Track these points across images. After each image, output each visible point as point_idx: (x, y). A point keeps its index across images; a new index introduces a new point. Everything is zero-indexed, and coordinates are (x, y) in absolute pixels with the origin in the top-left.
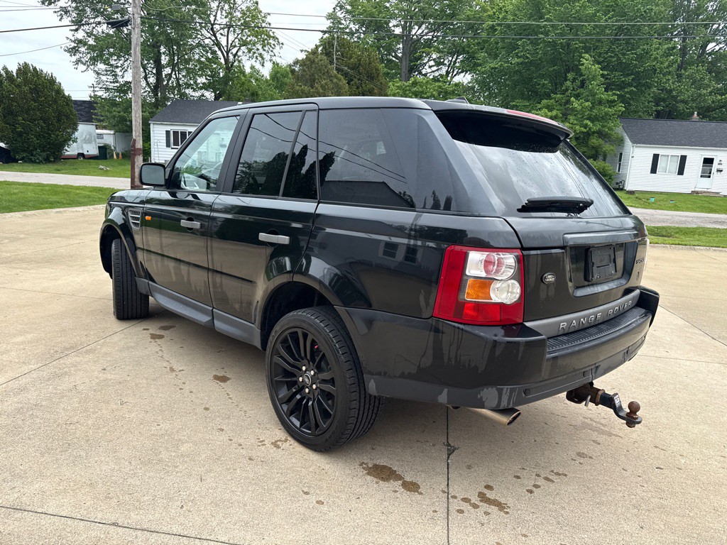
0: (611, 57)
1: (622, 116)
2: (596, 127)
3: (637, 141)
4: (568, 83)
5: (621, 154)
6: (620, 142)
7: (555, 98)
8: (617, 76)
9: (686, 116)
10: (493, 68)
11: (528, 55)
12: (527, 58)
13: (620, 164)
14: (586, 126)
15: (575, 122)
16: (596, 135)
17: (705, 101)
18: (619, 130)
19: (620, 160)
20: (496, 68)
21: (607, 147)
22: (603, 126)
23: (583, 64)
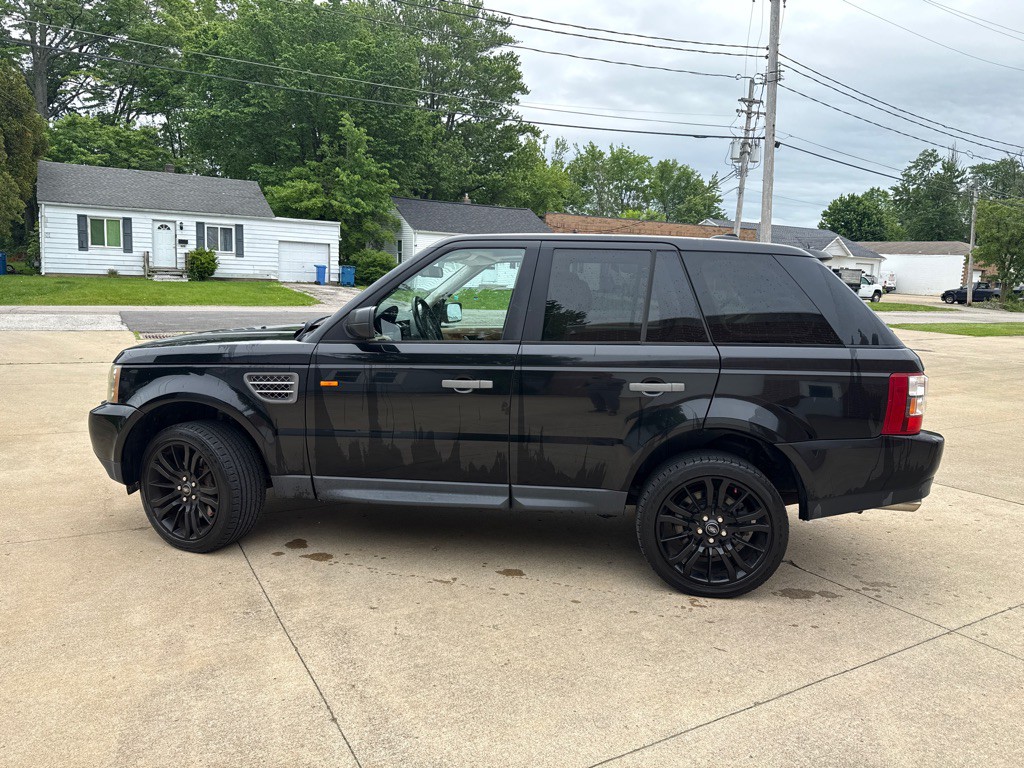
0: (371, 118)
1: (394, 194)
2: (367, 206)
3: (418, 226)
4: (325, 147)
5: (400, 242)
6: (398, 227)
7: (309, 166)
8: (382, 144)
9: (457, 198)
10: (213, 116)
11: (265, 104)
12: (265, 107)
13: (400, 254)
14: (357, 205)
15: (344, 200)
16: (369, 217)
17: (466, 180)
18: (394, 213)
19: (400, 249)
20: (218, 116)
21: (386, 233)
22: (376, 207)
23: (343, 126)
